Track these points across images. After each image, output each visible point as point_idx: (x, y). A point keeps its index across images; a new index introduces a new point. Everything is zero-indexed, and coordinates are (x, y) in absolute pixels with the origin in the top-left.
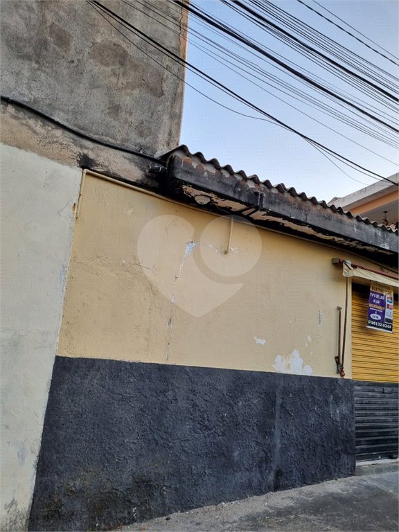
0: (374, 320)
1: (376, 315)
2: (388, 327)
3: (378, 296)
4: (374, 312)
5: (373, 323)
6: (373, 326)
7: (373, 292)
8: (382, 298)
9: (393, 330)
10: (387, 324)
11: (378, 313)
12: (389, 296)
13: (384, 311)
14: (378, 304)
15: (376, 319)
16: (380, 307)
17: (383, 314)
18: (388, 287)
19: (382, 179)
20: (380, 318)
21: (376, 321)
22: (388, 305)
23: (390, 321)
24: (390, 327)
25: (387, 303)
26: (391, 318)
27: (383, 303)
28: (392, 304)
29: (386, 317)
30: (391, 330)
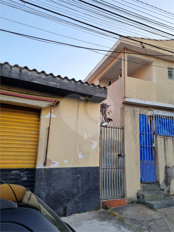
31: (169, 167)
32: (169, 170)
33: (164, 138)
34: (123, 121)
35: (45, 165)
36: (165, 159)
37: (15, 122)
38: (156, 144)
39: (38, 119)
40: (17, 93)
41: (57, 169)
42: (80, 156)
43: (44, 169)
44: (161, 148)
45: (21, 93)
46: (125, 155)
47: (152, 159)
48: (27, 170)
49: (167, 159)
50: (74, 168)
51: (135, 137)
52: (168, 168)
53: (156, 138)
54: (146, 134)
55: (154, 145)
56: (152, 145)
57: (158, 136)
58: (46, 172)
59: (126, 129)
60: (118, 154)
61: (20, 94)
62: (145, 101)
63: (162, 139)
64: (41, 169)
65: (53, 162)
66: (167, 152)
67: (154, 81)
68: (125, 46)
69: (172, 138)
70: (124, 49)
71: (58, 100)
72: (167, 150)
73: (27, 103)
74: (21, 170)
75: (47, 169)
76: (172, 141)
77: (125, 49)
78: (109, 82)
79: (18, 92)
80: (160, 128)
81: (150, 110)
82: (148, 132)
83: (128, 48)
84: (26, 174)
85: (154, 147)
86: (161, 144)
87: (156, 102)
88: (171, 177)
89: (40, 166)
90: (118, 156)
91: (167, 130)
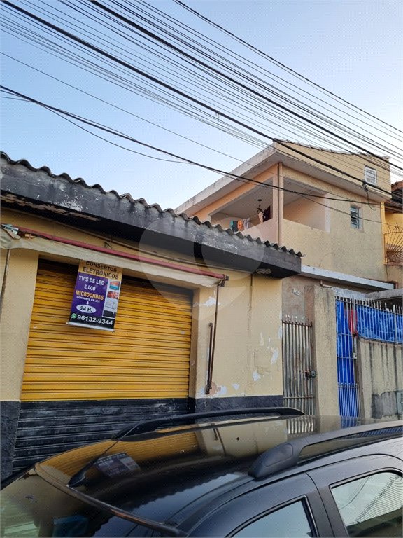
0: (81, 314)
1: (87, 307)
2: (107, 322)
3: (92, 281)
4: (84, 302)
5: (80, 317)
6: (81, 321)
7: (83, 275)
8: (101, 283)
9: (115, 326)
10: (105, 318)
11: (91, 304)
12: (114, 280)
13: (102, 302)
14: (92, 292)
15: (86, 311)
16: (95, 296)
17: (100, 305)
18: (114, 269)
19: (236, 178)
20: (94, 310)
21: (86, 315)
22: (110, 293)
23: (112, 314)
24: (111, 323)
25: (109, 289)
26: (115, 311)
27: (101, 291)
28: (118, 291)
29: (105, 309)
30: (112, 327)
31: (377, 395)
32: (377, 401)
33: (370, 343)
34: (310, 312)
35: (207, 392)
36: (372, 381)
37: (158, 313)
38: (359, 355)
39: (189, 307)
40: (167, 261)
41: (225, 399)
42: (256, 376)
43: (207, 399)
44: (366, 362)
45: (173, 260)
46: (316, 375)
47: (353, 382)
48: (177, 401)
49: (374, 381)
50: (248, 398)
51: (330, 340)
52: (376, 398)
53: (357, 342)
54: (343, 336)
55: (354, 357)
56: (352, 356)
57: (362, 340)
58: (209, 406)
59: (317, 327)
60: (306, 373)
61: (171, 262)
62: (316, 269)
63: (367, 345)
64: (203, 400)
65: (218, 386)
66: (374, 370)
67: (328, 231)
68: (281, 159)
69: (380, 343)
70: (278, 163)
71: (227, 273)
72: (373, 365)
73: (187, 280)
74: (168, 401)
75: (212, 400)
76: (380, 349)
77: (281, 165)
78: (234, 222)
79: (169, 259)
80: (363, 324)
81: (321, 285)
82: (347, 333)
83: (286, 162)
84: (177, 409)
85: (355, 360)
86: (365, 354)
87: (330, 270)
88: (380, 413)
89: (200, 394)
90: (306, 376)
91: (372, 329)
